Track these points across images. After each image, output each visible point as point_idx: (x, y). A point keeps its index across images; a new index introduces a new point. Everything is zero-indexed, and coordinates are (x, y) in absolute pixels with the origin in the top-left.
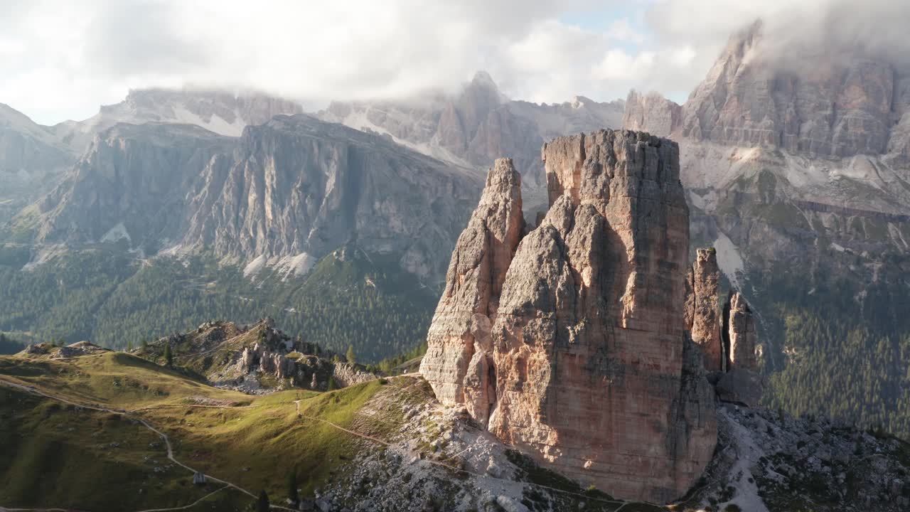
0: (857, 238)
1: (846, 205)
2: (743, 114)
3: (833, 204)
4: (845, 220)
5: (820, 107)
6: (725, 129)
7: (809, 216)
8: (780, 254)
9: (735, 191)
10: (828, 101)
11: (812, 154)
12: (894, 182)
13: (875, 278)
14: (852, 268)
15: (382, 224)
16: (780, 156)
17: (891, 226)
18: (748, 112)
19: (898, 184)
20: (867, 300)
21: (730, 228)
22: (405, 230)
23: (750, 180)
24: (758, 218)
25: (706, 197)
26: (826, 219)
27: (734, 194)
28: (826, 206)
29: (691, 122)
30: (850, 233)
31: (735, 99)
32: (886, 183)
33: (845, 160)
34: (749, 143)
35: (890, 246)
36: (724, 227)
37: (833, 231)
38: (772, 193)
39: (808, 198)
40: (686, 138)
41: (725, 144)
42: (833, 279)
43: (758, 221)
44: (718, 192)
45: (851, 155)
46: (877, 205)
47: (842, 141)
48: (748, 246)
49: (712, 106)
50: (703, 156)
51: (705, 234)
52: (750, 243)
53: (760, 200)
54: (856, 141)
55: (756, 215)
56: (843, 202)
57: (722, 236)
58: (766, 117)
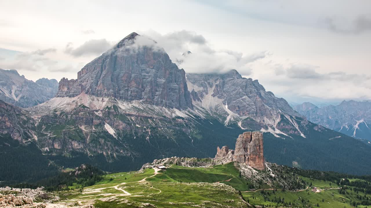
0: (142, 123)
1: (137, 114)
2: (104, 88)
3: (134, 114)
4: (138, 119)
5: (125, 87)
6: (99, 92)
7: (129, 117)
8: (124, 128)
9: (108, 111)
10: (126, 85)
11: (124, 100)
12: (146, 108)
13: (150, 133)
14: (144, 131)
15: (3, 124)
16: (116, 100)
17: (149, 120)
18: (106, 88)
19: (147, 108)
20: (150, 139)
21: (108, 121)
22: (12, 126)
23: (111, 107)
24: (116, 118)
25: (98, 112)
26: (133, 118)
27: (108, 112)
28: (133, 115)
29: (88, 90)
30: (140, 122)
31: (102, 84)
32: (144, 108)
33: (132, 101)
34: (106, 96)
35: (150, 125)
36: (106, 121)
37: (136, 121)
38: (118, 111)
39: (127, 112)
40: (87, 94)
41: (99, 96)
42: (139, 134)
43: (117, 119)
44: (102, 111)
45: (133, 100)
46: (145, 114)
47: (131, 96)
48: (114, 126)
49: (94, 85)
50: (94, 100)
51: (102, 123)
52: (115, 125)
53: (115, 113)
54: (134, 96)
55: (115, 118)
56: (136, 113)
57: (106, 123)
58: (111, 89)
